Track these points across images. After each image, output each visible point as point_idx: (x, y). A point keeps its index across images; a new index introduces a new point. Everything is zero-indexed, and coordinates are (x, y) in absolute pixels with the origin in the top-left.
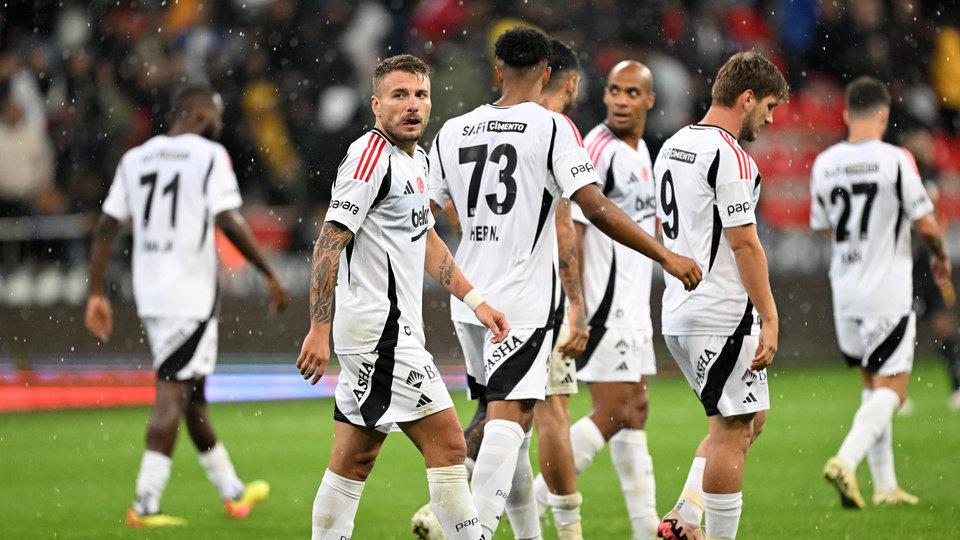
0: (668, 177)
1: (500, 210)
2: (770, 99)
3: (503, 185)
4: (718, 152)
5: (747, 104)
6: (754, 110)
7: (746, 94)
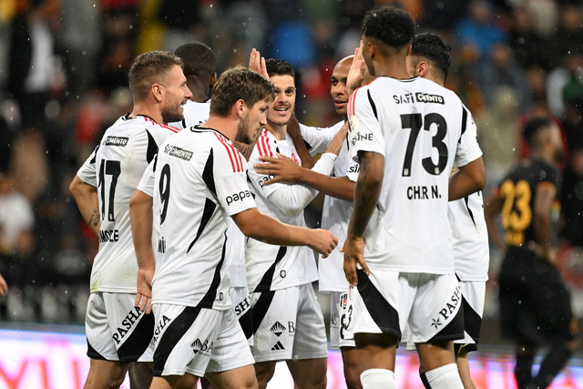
0: (166, 170)
1: (437, 171)
2: (262, 104)
3: (435, 150)
4: (212, 151)
5: (240, 112)
6: (247, 116)
7: (239, 103)
